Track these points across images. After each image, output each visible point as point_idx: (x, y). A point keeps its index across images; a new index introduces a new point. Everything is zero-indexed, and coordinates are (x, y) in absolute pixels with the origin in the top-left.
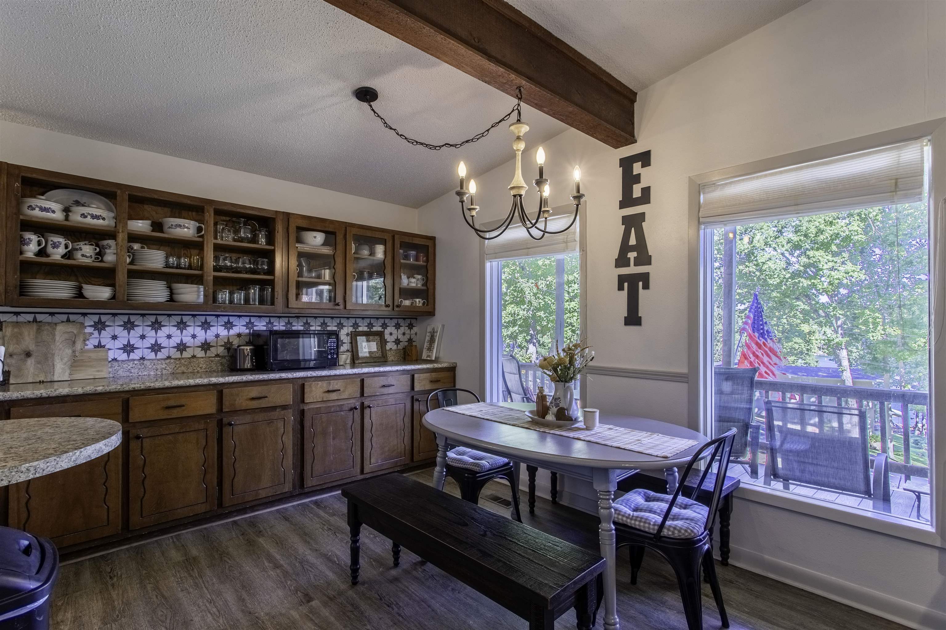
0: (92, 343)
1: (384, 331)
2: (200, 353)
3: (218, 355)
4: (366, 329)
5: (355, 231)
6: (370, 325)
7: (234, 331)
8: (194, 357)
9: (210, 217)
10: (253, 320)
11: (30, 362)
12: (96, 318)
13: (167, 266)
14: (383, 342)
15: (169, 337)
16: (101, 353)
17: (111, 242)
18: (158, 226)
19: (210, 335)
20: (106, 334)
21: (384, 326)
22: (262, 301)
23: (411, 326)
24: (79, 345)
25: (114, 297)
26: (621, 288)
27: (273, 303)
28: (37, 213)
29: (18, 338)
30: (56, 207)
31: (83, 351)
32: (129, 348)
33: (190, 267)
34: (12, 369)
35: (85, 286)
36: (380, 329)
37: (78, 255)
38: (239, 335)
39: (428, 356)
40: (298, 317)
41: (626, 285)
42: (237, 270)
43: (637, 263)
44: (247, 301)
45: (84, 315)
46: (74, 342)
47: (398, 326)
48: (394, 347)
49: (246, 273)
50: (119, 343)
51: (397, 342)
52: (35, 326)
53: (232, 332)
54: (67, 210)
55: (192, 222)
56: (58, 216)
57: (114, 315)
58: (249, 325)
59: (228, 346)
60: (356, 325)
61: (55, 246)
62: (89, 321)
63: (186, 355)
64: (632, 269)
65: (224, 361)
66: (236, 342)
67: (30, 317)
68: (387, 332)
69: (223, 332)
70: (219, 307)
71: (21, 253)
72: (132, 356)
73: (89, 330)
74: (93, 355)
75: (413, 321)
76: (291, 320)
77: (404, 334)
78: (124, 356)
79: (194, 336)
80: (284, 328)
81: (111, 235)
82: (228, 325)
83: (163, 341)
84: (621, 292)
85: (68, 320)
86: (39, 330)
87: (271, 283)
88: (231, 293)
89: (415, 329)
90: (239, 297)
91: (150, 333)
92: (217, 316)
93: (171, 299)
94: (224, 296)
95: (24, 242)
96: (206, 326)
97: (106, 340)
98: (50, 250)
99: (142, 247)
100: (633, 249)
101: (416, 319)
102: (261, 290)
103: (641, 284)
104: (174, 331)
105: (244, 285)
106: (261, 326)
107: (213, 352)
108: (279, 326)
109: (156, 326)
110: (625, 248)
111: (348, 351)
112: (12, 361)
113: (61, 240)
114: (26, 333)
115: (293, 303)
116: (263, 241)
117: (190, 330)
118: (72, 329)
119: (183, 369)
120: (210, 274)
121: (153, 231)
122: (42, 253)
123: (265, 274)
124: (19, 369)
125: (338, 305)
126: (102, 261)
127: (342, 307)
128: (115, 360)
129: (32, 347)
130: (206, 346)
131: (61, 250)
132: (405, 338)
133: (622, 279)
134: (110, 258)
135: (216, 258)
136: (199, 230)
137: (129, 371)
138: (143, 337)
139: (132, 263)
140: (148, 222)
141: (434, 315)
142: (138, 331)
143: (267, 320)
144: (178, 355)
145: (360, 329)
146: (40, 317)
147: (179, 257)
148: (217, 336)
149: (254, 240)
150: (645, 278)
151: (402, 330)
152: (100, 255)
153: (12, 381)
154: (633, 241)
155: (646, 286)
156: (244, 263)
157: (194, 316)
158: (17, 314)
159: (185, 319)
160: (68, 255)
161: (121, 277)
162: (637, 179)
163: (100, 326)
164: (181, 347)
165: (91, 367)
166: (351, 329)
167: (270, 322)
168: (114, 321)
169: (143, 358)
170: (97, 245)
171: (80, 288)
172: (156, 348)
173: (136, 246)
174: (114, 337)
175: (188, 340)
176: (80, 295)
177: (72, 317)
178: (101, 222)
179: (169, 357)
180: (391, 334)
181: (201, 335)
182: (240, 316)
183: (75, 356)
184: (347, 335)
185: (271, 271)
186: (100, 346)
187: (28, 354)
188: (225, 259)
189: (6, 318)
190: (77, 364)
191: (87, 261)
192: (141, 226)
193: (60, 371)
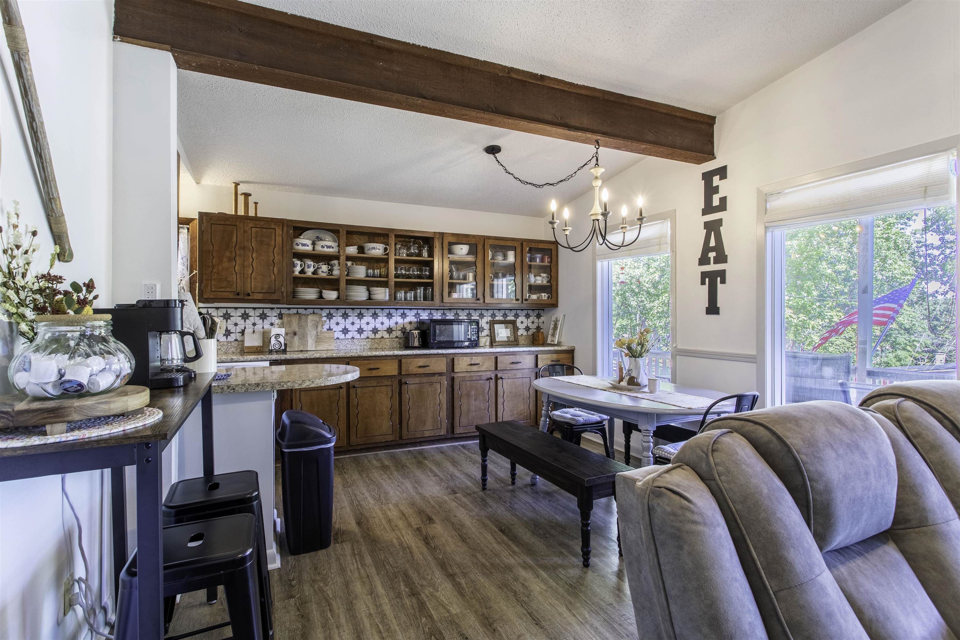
1: (516, 320)
2: (386, 335)
3: (397, 337)
4: (501, 318)
5: (491, 242)
6: (505, 315)
7: (408, 320)
8: (382, 337)
9: (392, 240)
10: (419, 311)
11: (296, 338)
12: (328, 311)
13: (367, 276)
14: (515, 329)
15: (368, 323)
16: (329, 334)
17: (336, 262)
18: (361, 249)
19: (392, 322)
20: (334, 320)
21: (517, 316)
22: (425, 299)
23: (539, 316)
24: (319, 329)
25: (338, 298)
26: (703, 283)
27: (432, 300)
28: (299, 247)
29: (290, 323)
30: (309, 242)
31: (321, 332)
32: (345, 331)
33: (380, 276)
34: (288, 343)
35: (323, 291)
36: (513, 318)
37: (320, 271)
38: (410, 323)
39: (552, 341)
40: (450, 309)
41: (707, 280)
42: (409, 277)
43: (717, 261)
44: (415, 298)
45: (322, 309)
46: (317, 327)
47: (527, 316)
48: (525, 333)
49: (415, 278)
50: (340, 328)
51: (527, 329)
52: (298, 316)
53: (406, 321)
54: (314, 244)
55: (381, 245)
56: (309, 248)
57: (337, 309)
58: (417, 315)
59: (403, 330)
60: (493, 315)
61: (309, 267)
62: (324, 313)
63: (378, 336)
64: (712, 267)
65: (401, 341)
66: (408, 328)
67: (295, 311)
68: (519, 321)
69: (400, 320)
70: (398, 303)
71: (293, 272)
72: (347, 336)
73: (324, 319)
74: (327, 335)
75: (541, 312)
76: (446, 312)
77: (533, 322)
78: (342, 336)
79: (382, 323)
80: (440, 318)
81: (337, 258)
82: (404, 316)
83: (364, 327)
84: (704, 286)
85: (314, 313)
86: (299, 318)
87: (431, 285)
88: (406, 293)
89: (542, 319)
90: (410, 295)
91: (357, 321)
92: (397, 309)
93: (370, 298)
94: (401, 295)
95: (294, 265)
96: (389, 316)
97: (333, 326)
98: (306, 269)
99: (353, 264)
100: (712, 249)
101: (543, 310)
102: (425, 290)
103: (719, 279)
104: (370, 319)
105: (413, 287)
106: (424, 316)
108: (437, 316)
109: (360, 316)
110: (706, 249)
111: (487, 335)
112: (288, 338)
113: (310, 263)
114: (294, 321)
115: (446, 299)
116: (425, 254)
117: (380, 319)
118: (315, 318)
119: (376, 345)
120: (392, 280)
121: (358, 253)
122: (302, 272)
123: (427, 278)
124: (291, 343)
125: (478, 300)
126: (332, 275)
127: (482, 301)
128: (338, 338)
129: (297, 330)
130: (390, 330)
131: (312, 269)
132: (534, 326)
133: (704, 275)
134: (336, 272)
135: (396, 269)
136: (386, 249)
137: (346, 346)
138: (353, 323)
139: (347, 275)
140: (356, 247)
141: (557, 307)
142: (350, 320)
143: (429, 311)
144: (372, 336)
145: (497, 318)
146: (300, 311)
147: (374, 270)
148: (397, 323)
149: (420, 254)
150: (722, 274)
151: (531, 319)
152: (331, 270)
153: (288, 350)
154: (712, 243)
155: (723, 281)
156: (413, 271)
157: (382, 309)
158: (289, 309)
159: (377, 311)
160: (314, 273)
161: (343, 284)
162: (716, 190)
163: (330, 316)
164: (375, 331)
165: (326, 342)
166: (490, 318)
167: (431, 314)
168: (337, 313)
169: (353, 338)
170: (328, 265)
171: (321, 293)
172: (360, 331)
173: (349, 263)
174: (338, 324)
175: (379, 326)
176: (321, 297)
177: (316, 311)
178: (331, 250)
179: (368, 338)
180: (522, 322)
181: (388, 323)
182: (411, 309)
183: (318, 335)
184: (487, 323)
185: (431, 276)
186: (330, 329)
187: (295, 334)
188: (401, 269)
189: (283, 311)
190: (318, 340)
191: (324, 275)
192: (352, 250)
193: (311, 345)
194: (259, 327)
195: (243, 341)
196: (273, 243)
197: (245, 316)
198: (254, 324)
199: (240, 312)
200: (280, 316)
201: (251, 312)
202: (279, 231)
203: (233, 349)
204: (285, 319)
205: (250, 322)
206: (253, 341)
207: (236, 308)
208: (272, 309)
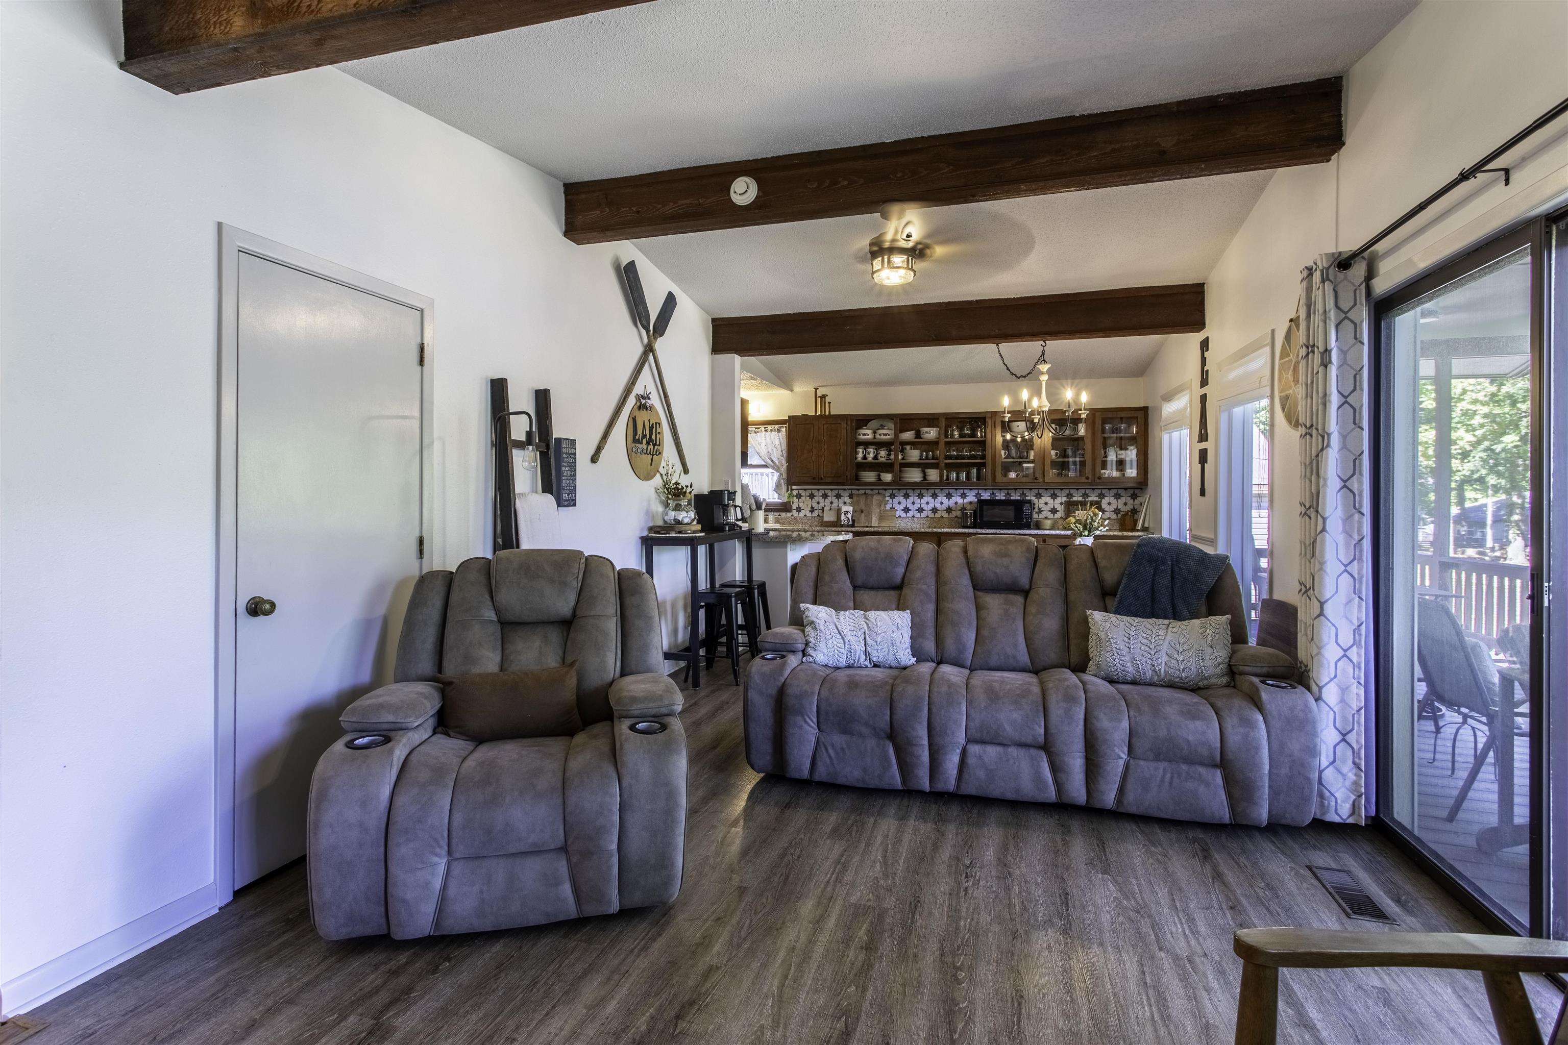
0: (888, 507)
1: (1101, 501)
2: (946, 515)
3: (956, 516)
4: (1080, 499)
8: (942, 517)
9: (943, 423)
10: (980, 492)
11: (863, 515)
12: (890, 491)
13: (921, 459)
15: (928, 503)
16: (892, 512)
17: (894, 448)
18: (918, 435)
19: (952, 502)
20: (896, 500)
21: (1102, 496)
22: (979, 479)
23: (1134, 497)
24: (882, 507)
25: (895, 480)
27: (985, 480)
28: (862, 437)
29: (858, 502)
30: (869, 432)
31: (885, 511)
32: (906, 510)
33: (933, 458)
34: (856, 519)
35: (882, 474)
36: (1096, 499)
37: (879, 457)
38: (971, 503)
40: (1015, 489)
42: (961, 458)
44: (969, 478)
45: (886, 490)
46: (881, 505)
48: (1114, 516)
49: (968, 459)
50: (902, 507)
51: (1117, 511)
52: (864, 497)
53: (966, 500)
54: (875, 433)
55: (935, 430)
56: (870, 437)
57: (899, 490)
58: (978, 495)
59: (963, 510)
60: (1069, 495)
61: (869, 454)
62: (888, 493)
63: (938, 515)
65: (960, 520)
66: (968, 507)
67: (863, 492)
68: (1104, 502)
69: (960, 500)
70: (952, 484)
71: (856, 458)
72: (909, 515)
73: (888, 498)
74: (889, 513)
75: (1137, 491)
76: (1010, 491)
77: (1125, 504)
78: (904, 515)
79: (942, 503)
80: (1004, 498)
81: (894, 443)
82: (964, 496)
83: (924, 506)
85: (879, 493)
86: (866, 499)
87: (984, 466)
88: (958, 474)
89: (1139, 499)
90: (963, 476)
91: (917, 501)
92: (956, 489)
93: (925, 480)
94: (953, 476)
95: (857, 453)
96: (949, 496)
97: (896, 506)
98: (867, 456)
99: (909, 449)
102: (978, 470)
104: (930, 499)
105: (966, 467)
106: (986, 496)
107: (953, 514)
109: (920, 496)
112: (855, 514)
113: (871, 449)
114: (860, 500)
115: (999, 479)
116: (978, 435)
117: (940, 499)
118: (880, 497)
119: (936, 523)
120: (945, 462)
121: (916, 438)
122: (864, 458)
123: (980, 459)
124: (858, 519)
125: (1036, 479)
126: (889, 459)
128: (900, 516)
129: (863, 508)
130: (949, 510)
131: (872, 455)
134: (893, 457)
135: (947, 451)
136: (938, 434)
137: (908, 522)
138: (913, 503)
139: (903, 459)
140: (913, 432)
142: (911, 499)
143: (991, 491)
144: (932, 515)
146: (867, 491)
147: (928, 453)
148: (956, 503)
149: (973, 436)
151: (1122, 500)
152: (889, 455)
153: (855, 525)
156: (966, 452)
157: (939, 490)
158: (858, 490)
159: (937, 491)
160: (875, 458)
161: (899, 467)
162: (1205, 361)
163: (893, 496)
164: (935, 510)
165: (888, 518)
166: (1065, 499)
167: (993, 494)
168: (899, 494)
169: (913, 516)
170: (887, 450)
171: (879, 475)
172: (920, 510)
173: (905, 448)
174: (899, 503)
175: (938, 506)
176: (880, 479)
177: (880, 491)
178: (889, 437)
179: (927, 517)
180: (1109, 504)
181: (947, 503)
182: (971, 489)
183: (883, 512)
185: (984, 457)
186: (892, 508)
187: (862, 512)
188: (953, 450)
189: (854, 492)
190: (881, 518)
191: (883, 460)
192: (908, 436)
193: (875, 522)
194: (835, 505)
195: (823, 517)
196: (839, 436)
197: (825, 496)
198: (832, 503)
199: (821, 493)
200: (851, 496)
201: (829, 493)
202: (844, 425)
203: (816, 523)
204: (855, 498)
205: (828, 501)
206: (829, 517)
207: (818, 490)
208: (845, 490)
